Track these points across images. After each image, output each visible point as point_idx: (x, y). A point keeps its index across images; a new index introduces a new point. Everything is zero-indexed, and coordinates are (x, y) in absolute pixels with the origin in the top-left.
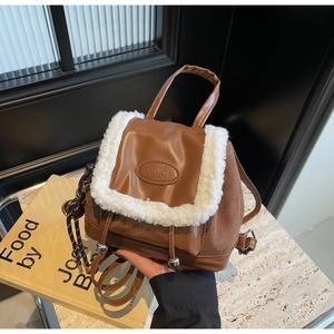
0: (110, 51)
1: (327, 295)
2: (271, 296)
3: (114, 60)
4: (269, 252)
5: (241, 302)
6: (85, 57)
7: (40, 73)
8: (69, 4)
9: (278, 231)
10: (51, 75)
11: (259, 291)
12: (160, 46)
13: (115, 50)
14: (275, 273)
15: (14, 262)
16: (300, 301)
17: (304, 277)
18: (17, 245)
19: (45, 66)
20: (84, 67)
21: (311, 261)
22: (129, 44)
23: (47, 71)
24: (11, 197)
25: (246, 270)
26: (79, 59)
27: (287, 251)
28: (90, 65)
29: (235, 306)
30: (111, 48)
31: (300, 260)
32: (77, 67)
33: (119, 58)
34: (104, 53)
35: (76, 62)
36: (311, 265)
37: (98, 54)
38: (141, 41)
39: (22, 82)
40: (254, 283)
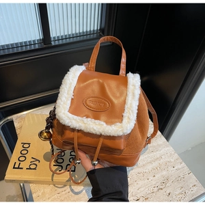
0: (73, 34)
1: (195, 188)
2: (161, 187)
3: (75, 39)
4: (162, 160)
5: (142, 189)
6: (58, 37)
7: (30, 45)
8: (50, 2)
9: (168, 148)
10: (37, 46)
11: (154, 183)
12: (103, 33)
13: (76, 34)
14: (164, 173)
15: (25, 169)
16: (179, 191)
17: (182, 176)
18: (22, 159)
19: (34, 41)
20: (57, 43)
21: (187, 167)
22: (85, 31)
23: (35, 44)
24: (9, 118)
25: (147, 171)
26: (54, 38)
27: (172, 160)
28: (61, 42)
29: (139, 192)
30: (74, 32)
31: (180, 167)
32: (53, 43)
33: (78, 39)
34: (69, 35)
35: (52, 39)
36: (187, 169)
37: (66, 36)
38: (92, 29)
39: (20, 50)
40: (151, 178)
